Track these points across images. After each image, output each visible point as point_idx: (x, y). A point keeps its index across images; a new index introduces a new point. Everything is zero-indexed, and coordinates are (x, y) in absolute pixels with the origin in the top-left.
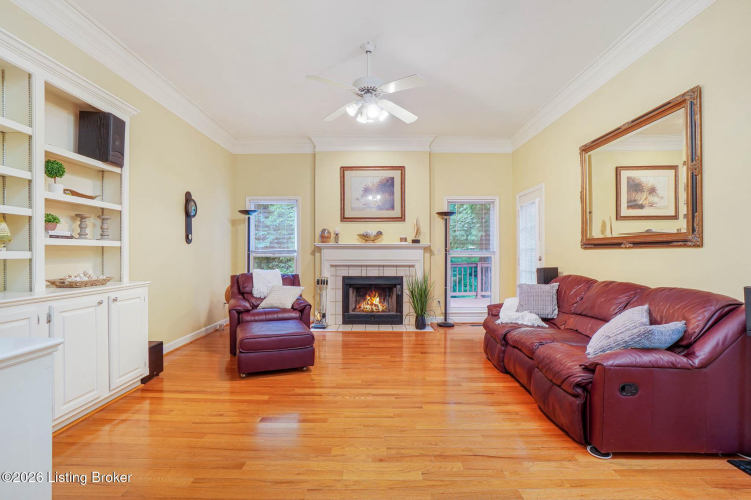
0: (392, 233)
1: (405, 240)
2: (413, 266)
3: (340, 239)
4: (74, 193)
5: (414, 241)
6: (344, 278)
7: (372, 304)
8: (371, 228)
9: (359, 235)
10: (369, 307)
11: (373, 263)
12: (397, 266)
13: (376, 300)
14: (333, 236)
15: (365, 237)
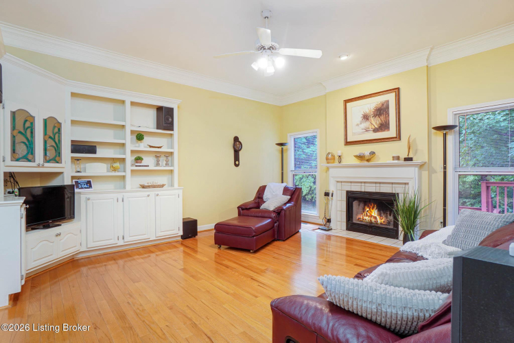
0: (385, 153)
1: (398, 158)
2: (408, 184)
3: (342, 160)
4: (151, 147)
5: (406, 159)
6: (348, 192)
7: (371, 216)
8: (365, 150)
9: (356, 156)
10: (367, 218)
11: (370, 180)
12: (392, 183)
13: (375, 213)
14: (337, 158)
15: (361, 157)
